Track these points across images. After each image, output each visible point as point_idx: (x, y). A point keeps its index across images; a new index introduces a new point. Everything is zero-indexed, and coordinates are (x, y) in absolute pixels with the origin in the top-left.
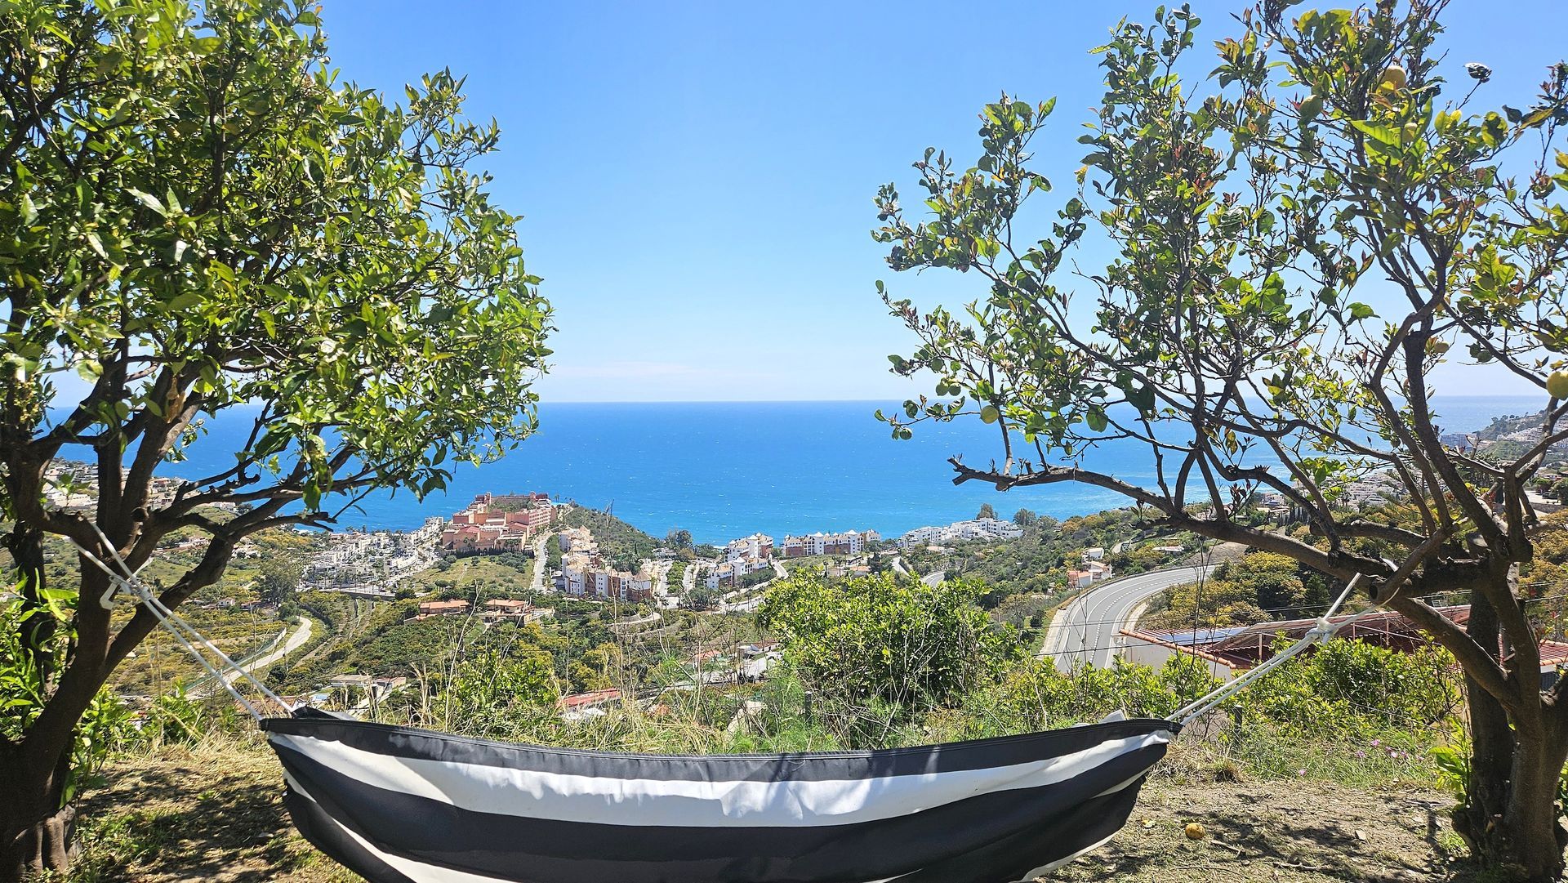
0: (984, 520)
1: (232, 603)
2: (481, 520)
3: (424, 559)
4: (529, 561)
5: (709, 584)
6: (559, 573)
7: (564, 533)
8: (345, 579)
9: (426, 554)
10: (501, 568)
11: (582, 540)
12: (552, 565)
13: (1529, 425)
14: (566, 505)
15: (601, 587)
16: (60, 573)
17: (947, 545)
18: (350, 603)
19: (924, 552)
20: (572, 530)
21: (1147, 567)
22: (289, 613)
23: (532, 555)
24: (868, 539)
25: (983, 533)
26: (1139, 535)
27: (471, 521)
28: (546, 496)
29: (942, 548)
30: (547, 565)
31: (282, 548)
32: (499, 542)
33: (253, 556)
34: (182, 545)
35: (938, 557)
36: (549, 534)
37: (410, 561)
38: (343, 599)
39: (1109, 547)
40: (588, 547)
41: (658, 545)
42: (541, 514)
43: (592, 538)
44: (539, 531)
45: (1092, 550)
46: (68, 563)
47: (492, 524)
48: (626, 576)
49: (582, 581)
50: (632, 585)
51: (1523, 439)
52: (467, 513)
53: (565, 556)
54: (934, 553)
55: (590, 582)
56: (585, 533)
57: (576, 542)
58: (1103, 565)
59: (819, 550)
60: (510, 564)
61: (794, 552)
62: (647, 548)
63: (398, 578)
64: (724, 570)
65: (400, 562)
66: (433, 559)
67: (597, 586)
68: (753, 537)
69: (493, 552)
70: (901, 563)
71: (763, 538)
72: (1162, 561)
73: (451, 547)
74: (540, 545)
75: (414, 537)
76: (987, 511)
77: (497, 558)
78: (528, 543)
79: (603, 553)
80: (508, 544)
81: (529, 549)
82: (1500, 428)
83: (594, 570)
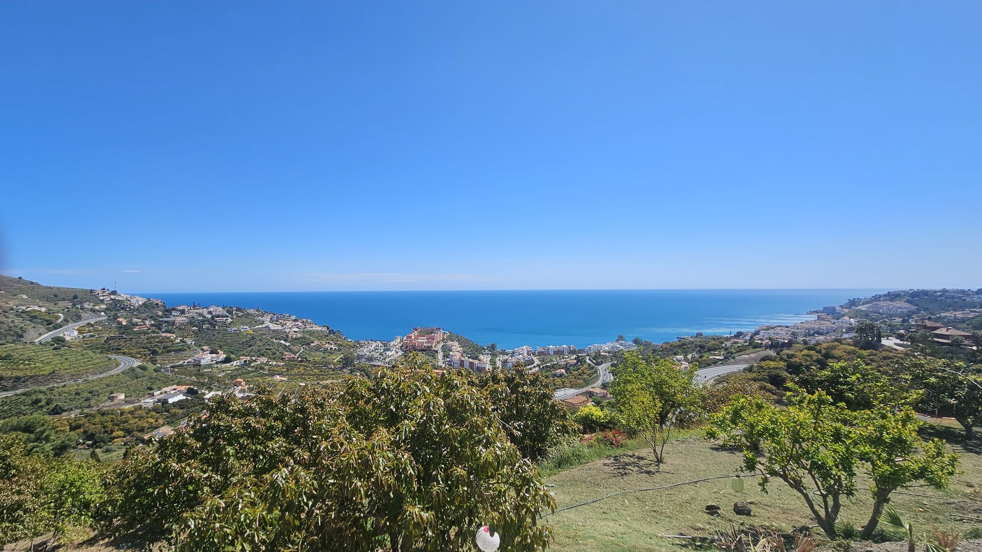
0: (621, 342)
1: (333, 367)
2: (417, 337)
3: (397, 352)
4: (436, 354)
5: (508, 366)
6: (448, 360)
7: (448, 343)
8: (370, 359)
9: (398, 350)
10: (427, 357)
11: (456, 347)
12: (446, 356)
13: (867, 303)
14: (447, 332)
15: (467, 365)
16: (274, 354)
17: (609, 352)
18: (374, 368)
19: (600, 355)
20: (452, 343)
21: (709, 365)
22: (354, 371)
23: (437, 352)
24: (572, 349)
25: (621, 347)
26: (699, 351)
27: (413, 338)
28: (439, 329)
29: (607, 354)
30: (444, 356)
31: (344, 347)
32: (425, 347)
33: (335, 349)
34: (312, 344)
35: (605, 357)
36: (442, 344)
37: (393, 352)
38: (371, 366)
39: (686, 355)
40: (459, 349)
41: (484, 348)
42: (439, 335)
43: (460, 346)
44: (438, 343)
45: (677, 357)
46: (276, 350)
47: (421, 339)
48: (476, 362)
49: (458, 362)
50: (479, 365)
51: (865, 309)
52: (411, 335)
53: (451, 353)
54: (604, 356)
55: (462, 363)
56: (456, 343)
57: (454, 347)
58: (687, 364)
59: (552, 353)
60: (430, 355)
61: (540, 354)
62: (480, 350)
63: (389, 359)
64: (514, 360)
65: (389, 353)
66: (400, 353)
67: (465, 365)
68: (524, 346)
69: (423, 350)
70: (589, 359)
71: (528, 347)
72: (715, 362)
73: (406, 348)
74: (439, 347)
75: (392, 344)
76: (621, 338)
77: (424, 353)
78: (435, 346)
79: (464, 352)
80: (428, 347)
81: (436, 349)
82: (853, 303)
83: (463, 359)
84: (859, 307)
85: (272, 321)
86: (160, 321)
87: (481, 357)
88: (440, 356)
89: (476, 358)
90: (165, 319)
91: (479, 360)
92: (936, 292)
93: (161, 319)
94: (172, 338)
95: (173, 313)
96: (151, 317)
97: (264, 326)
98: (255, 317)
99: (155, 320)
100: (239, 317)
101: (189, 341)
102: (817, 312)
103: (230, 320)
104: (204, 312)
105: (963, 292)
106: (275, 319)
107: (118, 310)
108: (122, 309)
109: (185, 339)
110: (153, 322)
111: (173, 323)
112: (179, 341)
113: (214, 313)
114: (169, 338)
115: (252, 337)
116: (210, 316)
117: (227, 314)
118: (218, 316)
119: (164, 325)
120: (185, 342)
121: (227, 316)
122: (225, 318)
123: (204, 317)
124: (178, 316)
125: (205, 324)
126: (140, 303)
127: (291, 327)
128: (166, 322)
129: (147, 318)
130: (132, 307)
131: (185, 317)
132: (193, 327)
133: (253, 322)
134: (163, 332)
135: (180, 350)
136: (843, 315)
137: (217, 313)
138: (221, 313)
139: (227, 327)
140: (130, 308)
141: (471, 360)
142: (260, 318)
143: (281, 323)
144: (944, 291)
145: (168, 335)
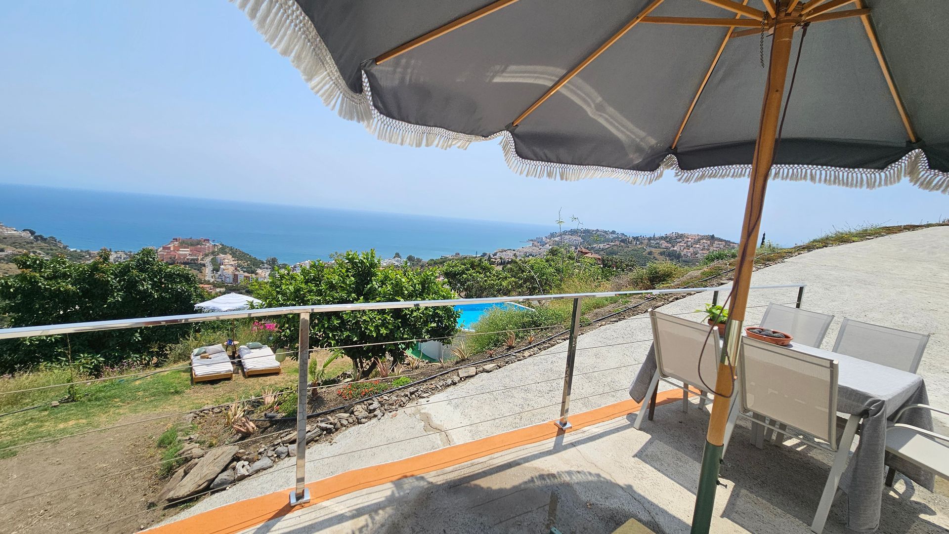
0: (397, 258)
2: (177, 249)
4: (204, 268)
6: (219, 273)
7: (219, 256)
11: (229, 261)
12: (216, 270)
14: (217, 244)
20: (223, 256)
23: (204, 265)
25: (397, 264)
27: (172, 249)
28: (208, 240)
30: (214, 270)
32: (188, 259)
36: (211, 257)
40: (233, 263)
41: (263, 263)
42: (207, 248)
43: (233, 259)
44: (207, 255)
47: (183, 251)
48: (252, 276)
49: (232, 277)
52: (169, 246)
53: (222, 267)
55: (236, 277)
56: (229, 257)
57: (226, 261)
60: (195, 270)
62: (257, 264)
67: (239, 279)
68: (307, 262)
69: (185, 263)
74: (207, 261)
76: (397, 255)
77: (187, 266)
78: (202, 259)
79: (239, 266)
80: (192, 259)
81: (202, 262)
82: (552, 235)
83: (237, 273)
84: (555, 239)
87: (259, 271)
88: (208, 270)
89: (253, 272)
91: (256, 274)
92: (593, 231)
102: (532, 240)
105: (605, 232)
136: (546, 244)
141: (246, 274)
144: (597, 230)
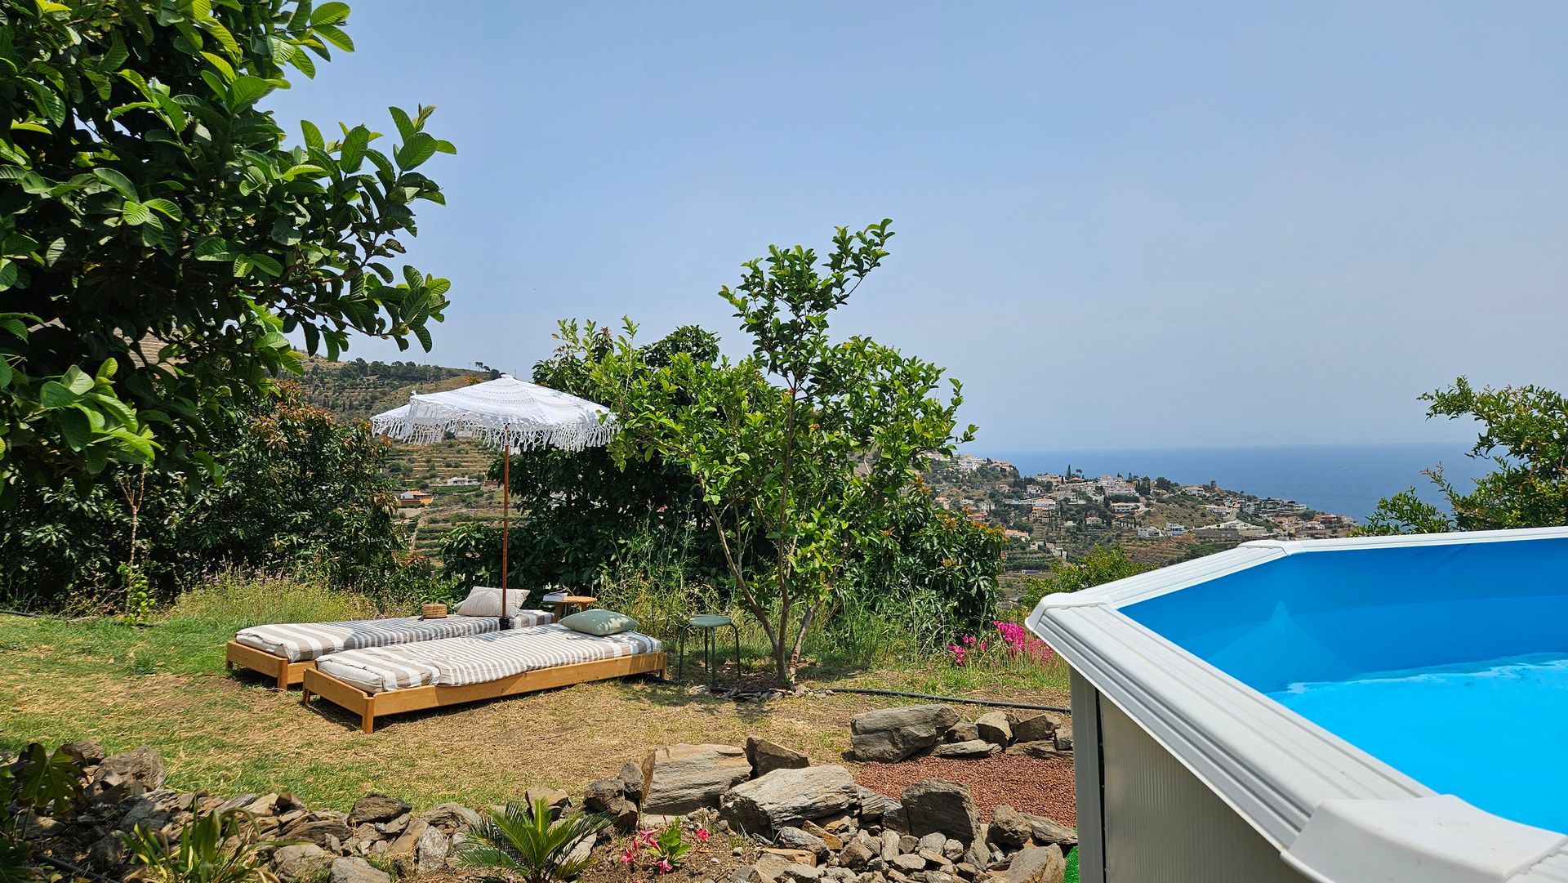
85: (1242, 516)
86: (1005, 505)
90: (1014, 502)
93: (1007, 502)
94: (1023, 540)
95: (1029, 490)
96: (992, 496)
97: (1222, 526)
98: (1200, 503)
99: (997, 502)
100: (1163, 502)
101: (1055, 551)
103: (1143, 508)
104: (1089, 488)
106: (1251, 509)
107: (938, 482)
108: (945, 479)
109: (1049, 545)
110: (993, 507)
111: (1030, 509)
112: (1036, 548)
113: (1108, 492)
114: (1018, 540)
115: (1194, 551)
116: (1100, 498)
117: (1137, 495)
118: (1117, 499)
119: (1013, 514)
120: (1049, 552)
121: (1136, 500)
122: (1133, 504)
123: (1089, 499)
124: (1038, 496)
125: (1091, 516)
126: (974, 468)
127: (1293, 531)
128: (1016, 507)
129: (984, 497)
130: (960, 476)
131: (1050, 498)
132: (1067, 520)
133: (1197, 515)
134: (1010, 528)
135: (1038, 567)
137: (1116, 492)
138: (1124, 492)
139: (1136, 524)
140: (957, 478)
142: (1212, 506)
143: (1267, 521)
145: (1018, 534)
